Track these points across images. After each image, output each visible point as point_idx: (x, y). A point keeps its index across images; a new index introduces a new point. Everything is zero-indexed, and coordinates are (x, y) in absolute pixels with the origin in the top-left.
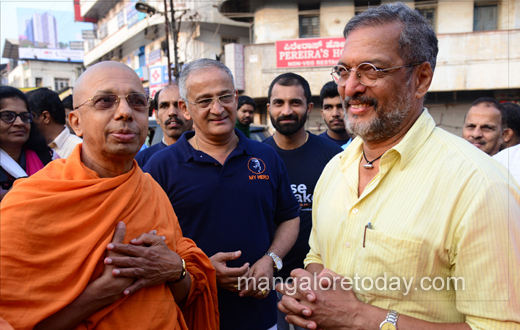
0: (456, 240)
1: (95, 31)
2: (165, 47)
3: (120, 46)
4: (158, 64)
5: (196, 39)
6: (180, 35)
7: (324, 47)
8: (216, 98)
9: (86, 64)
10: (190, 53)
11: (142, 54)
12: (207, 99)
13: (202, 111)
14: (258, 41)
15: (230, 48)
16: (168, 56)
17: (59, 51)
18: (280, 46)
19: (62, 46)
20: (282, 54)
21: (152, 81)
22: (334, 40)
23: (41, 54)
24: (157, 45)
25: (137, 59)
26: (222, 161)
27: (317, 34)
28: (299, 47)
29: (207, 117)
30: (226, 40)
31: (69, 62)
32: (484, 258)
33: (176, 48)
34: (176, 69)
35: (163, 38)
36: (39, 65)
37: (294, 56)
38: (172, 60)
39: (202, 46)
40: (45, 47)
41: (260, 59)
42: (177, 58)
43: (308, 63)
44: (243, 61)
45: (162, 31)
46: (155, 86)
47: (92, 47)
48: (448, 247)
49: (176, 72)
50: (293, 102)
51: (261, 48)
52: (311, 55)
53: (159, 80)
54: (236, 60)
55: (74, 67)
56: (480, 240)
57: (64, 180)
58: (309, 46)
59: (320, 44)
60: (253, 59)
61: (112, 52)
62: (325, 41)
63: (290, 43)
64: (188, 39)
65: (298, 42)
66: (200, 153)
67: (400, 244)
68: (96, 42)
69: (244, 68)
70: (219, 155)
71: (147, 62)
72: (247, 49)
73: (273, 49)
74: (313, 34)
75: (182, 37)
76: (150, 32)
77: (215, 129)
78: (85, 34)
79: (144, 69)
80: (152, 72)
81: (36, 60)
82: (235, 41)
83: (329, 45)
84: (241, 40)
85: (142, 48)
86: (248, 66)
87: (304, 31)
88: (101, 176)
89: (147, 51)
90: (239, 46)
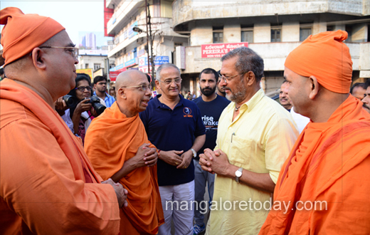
0: (265, 140)
1: (113, 41)
2: (147, 48)
3: (125, 48)
4: (143, 56)
5: (162, 43)
6: (154, 42)
7: (225, 48)
8: (173, 80)
9: (109, 57)
10: (158, 50)
11: (135, 52)
12: (169, 81)
13: (167, 86)
14: (192, 45)
15: (178, 48)
16: (148, 52)
17: (96, 51)
18: (203, 47)
19: (98, 48)
20: (204, 51)
21: (140, 65)
22: (231, 44)
23: (88, 52)
24: (143, 47)
25: (133, 53)
26: (172, 108)
27: (222, 41)
28: (213, 48)
29: (169, 89)
30: (176, 44)
31: (101, 56)
32: (275, 148)
33: (152, 49)
34: (152, 59)
35: (145, 44)
36: (87, 58)
37: (210, 52)
38: (150, 54)
39: (164, 47)
40: (90, 49)
41: (193, 54)
42: (152, 54)
43: (217, 55)
44: (184, 55)
45: (145, 40)
46: (141, 67)
47: (112, 48)
48: (262, 143)
49: (151, 60)
50: (210, 81)
51: (194, 48)
52: (219, 52)
53: (144, 64)
54: (181, 58)
55: (104, 58)
56: (274, 141)
57: (114, 119)
58: (218, 47)
59: (223, 46)
60: (190, 53)
61: (121, 51)
62: (226, 45)
63: (208, 45)
64: (158, 44)
65: (212, 45)
66: (163, 104)
67: (244, 141)
68: (114, 46)
69: (185, 58)
70: (171, 105)
71: (138, 55)
72: (187, 49)
73: (200, 49)
74: (220, 41)
75: (155, 43)
76: (140, 41)
77: (172, 93)
78: (109, 42)
79: (136, 59)
80: (140, 60)
81: (86, 55)
82: (181, 45)
83: (228, 47)
84: (184, 44)
85: (136, 49)
86: (187, 57)
87: (215, 40)
88: (127, 117)
89: (138, 50)
90: (183, 47)
